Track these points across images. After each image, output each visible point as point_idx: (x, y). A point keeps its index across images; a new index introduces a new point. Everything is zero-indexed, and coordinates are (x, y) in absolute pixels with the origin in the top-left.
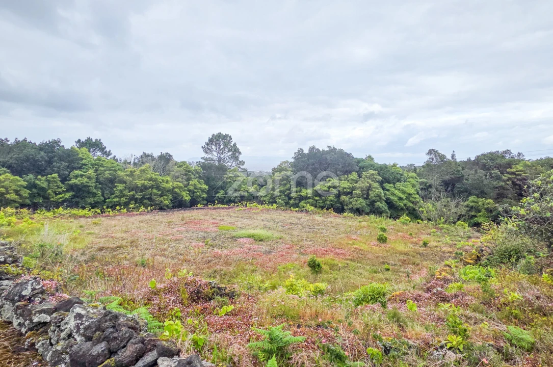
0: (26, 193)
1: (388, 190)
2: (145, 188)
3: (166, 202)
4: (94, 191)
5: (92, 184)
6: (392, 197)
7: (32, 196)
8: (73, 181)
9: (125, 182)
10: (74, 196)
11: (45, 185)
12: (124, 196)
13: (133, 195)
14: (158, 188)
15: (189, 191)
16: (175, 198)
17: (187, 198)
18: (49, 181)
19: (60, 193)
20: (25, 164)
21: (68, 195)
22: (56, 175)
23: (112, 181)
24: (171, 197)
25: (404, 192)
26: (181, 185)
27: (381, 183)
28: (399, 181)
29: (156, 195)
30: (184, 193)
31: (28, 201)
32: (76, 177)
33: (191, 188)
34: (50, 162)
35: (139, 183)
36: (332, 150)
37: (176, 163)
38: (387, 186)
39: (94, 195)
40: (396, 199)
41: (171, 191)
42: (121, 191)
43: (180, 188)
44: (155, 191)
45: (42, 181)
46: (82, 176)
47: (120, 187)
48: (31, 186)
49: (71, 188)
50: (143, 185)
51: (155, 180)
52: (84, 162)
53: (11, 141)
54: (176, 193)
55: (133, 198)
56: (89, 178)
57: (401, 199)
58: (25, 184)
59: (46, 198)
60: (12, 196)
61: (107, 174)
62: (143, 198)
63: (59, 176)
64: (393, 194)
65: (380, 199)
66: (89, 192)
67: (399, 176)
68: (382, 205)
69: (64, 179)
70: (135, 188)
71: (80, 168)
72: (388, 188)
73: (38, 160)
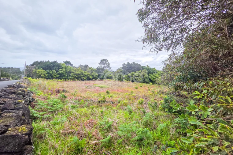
0: (46, 75)
1: (150, 76)
2: (79, 74)
3: (85, 79)
4: (65, 75)
5: (64, 73)
6: (151, 78)
7: (48, 76)
8: (59, 72)
9: (73, 73)
10: (59, 76)
11: (51, 73)
12: (73, 76)
13: (76, 76)
14: (83, 74)
15: (92, 76)
16: (88, 78)
17: (91, 77)
18: (53, 72)
19: (56, 75)
20: (47, 67)
21: (58, 76)
22: (55, 70)
23: (70, 72)
24: (86, 77)
25: (155, 76)
26: (90, 74)
27: (148, 74)
28: (154, 73)
29: (82, 76)
30: (90, 76)
31: (47, 77)
32: (60, 71)
33: (93, 75)
34: (53, 67)
35: (77, 73)
36: (134, 63)
37: (89, 68)
38: (150, 74)
39: (65, 76)
40: (152, 78)
41: (87, 75)
42: (72, 75)
43: (89, 75)
44: (82, 75)
45: (51, 72)
46: (62, 71)
47: (72, 74)
48: (48, 73)
49: (59, 74)
50: (78, 74)
51: (82, 72)
52: (63, 67)
53: (45, 61)
54: (88, 76)
55: (75, 77)
56: (64, 71)
57: (154, 78)
58: (46, 72)
59: (52, 76)
60: (43, 76)
61: (69, 70)
62: (78, 77)
63: (56, 71)
64: (152, 77)
65: (147, 79)
66: (63, 75)
67: (154, 72)
68: (148, 80)
69: (57, 71)
70: (76, 74)
71: (61, 69)
72: (150, 75)
73: (50, 66)
